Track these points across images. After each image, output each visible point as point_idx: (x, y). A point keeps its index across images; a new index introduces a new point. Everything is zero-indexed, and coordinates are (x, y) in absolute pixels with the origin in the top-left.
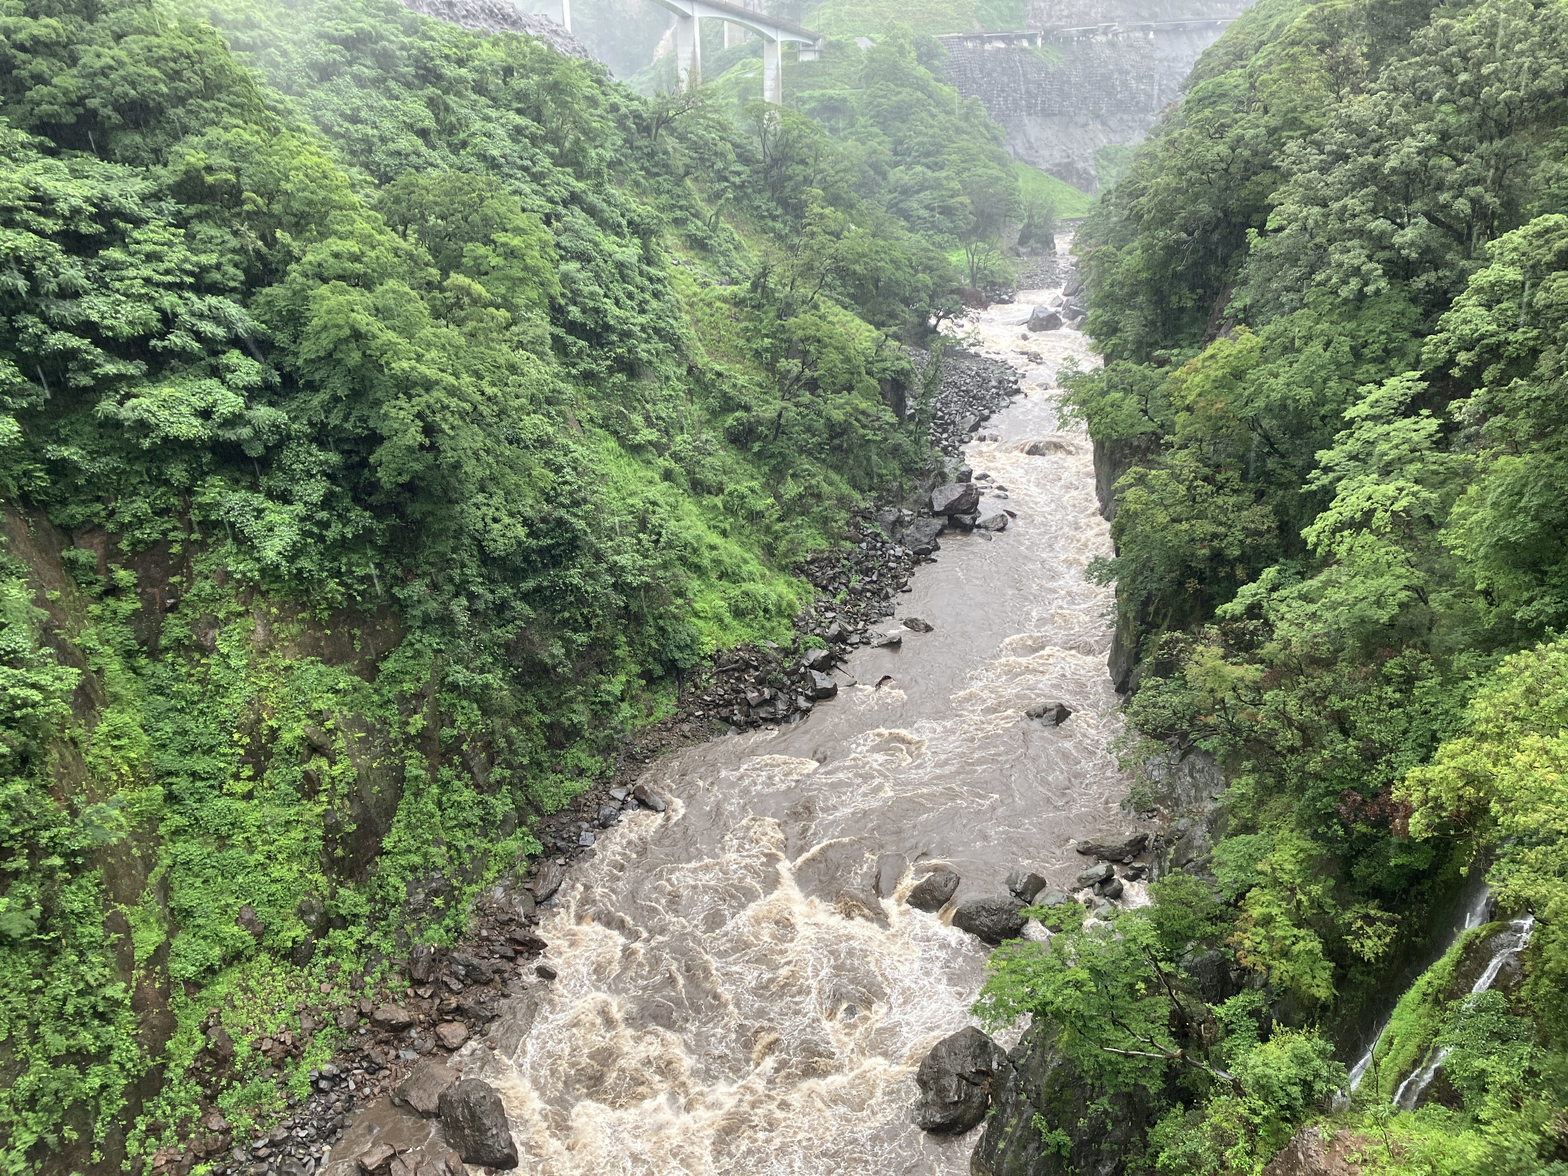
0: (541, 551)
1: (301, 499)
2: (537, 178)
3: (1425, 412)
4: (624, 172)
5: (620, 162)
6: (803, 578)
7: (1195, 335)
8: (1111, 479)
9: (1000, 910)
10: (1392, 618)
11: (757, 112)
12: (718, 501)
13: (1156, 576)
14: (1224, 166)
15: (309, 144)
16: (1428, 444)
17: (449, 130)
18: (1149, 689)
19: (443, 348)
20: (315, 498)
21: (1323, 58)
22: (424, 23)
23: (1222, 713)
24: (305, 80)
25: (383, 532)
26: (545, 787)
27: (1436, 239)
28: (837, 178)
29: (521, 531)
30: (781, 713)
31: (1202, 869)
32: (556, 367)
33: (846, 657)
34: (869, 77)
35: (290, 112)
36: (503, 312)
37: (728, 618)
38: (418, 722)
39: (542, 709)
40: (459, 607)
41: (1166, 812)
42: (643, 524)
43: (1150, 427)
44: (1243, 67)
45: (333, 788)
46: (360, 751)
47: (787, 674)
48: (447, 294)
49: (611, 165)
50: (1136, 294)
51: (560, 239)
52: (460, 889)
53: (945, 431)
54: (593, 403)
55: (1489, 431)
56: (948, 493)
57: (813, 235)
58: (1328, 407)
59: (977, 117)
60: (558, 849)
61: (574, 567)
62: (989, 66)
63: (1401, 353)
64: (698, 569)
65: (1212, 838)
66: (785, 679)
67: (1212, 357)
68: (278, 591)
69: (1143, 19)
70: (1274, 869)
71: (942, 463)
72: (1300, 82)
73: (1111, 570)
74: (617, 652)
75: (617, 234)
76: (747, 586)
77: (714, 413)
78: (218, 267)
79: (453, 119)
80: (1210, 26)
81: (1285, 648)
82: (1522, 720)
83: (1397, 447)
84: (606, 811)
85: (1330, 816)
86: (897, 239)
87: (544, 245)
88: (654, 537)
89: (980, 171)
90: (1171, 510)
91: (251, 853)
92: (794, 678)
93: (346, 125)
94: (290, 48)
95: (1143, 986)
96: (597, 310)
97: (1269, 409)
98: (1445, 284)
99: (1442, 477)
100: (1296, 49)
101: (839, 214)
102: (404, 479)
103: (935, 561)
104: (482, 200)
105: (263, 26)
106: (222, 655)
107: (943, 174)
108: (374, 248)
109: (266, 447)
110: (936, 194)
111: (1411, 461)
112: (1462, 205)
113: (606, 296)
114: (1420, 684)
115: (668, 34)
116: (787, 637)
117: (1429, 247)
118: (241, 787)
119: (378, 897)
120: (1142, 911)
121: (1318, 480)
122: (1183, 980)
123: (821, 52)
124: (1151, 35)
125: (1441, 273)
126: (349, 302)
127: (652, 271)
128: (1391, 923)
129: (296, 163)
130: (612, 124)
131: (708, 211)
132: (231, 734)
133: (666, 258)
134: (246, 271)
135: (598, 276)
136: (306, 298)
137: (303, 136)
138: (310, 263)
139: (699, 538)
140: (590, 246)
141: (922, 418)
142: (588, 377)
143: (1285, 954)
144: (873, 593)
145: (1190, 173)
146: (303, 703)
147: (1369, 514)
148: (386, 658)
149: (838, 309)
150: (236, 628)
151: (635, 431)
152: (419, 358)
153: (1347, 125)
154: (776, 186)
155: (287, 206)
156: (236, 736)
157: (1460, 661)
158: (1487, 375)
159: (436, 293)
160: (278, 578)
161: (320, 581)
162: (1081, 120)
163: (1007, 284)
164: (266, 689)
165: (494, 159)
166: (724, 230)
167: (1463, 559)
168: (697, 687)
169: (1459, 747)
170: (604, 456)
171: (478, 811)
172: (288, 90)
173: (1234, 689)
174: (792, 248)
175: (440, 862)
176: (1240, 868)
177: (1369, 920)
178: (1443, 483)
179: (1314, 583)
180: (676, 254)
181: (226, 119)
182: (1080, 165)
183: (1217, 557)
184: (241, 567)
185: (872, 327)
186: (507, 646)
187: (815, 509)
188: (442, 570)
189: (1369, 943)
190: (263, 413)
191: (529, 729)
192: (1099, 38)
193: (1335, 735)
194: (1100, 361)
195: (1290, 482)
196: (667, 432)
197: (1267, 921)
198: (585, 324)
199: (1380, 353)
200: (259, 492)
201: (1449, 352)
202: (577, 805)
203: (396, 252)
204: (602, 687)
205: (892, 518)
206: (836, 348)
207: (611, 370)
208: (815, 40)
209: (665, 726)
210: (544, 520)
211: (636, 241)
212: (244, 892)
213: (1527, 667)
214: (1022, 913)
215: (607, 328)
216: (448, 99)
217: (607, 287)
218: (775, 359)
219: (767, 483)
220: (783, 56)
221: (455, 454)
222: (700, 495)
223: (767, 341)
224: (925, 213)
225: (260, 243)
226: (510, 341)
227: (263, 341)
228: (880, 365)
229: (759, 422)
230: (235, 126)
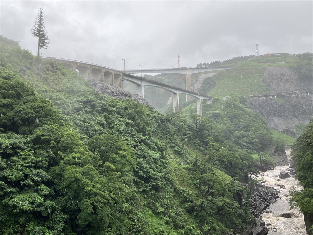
1: (56, 229)
2: (132, 136)
4: (157, 134)
5: (156, 131)
11: (194, 118)
12: (183, 231)
15: (70, 128)
17: (110, 124)
19: (101, 184)
20: (60, 229)
22: (105, 97)
24: (72, 112)
28: (218, 134)
32: (134, 189)
34: (226, 107)
35: (67, 120)
36: (119, 173)
48: (104, 168)
49: (153, 132)
51: (138, 152)
53: (255, 209)
54: (145, 200)
56: (258, 230)
57: (210, 150)
59: (259, 117)
62: (261, 103)
69: (306, 90)
71: (255, 220)
75: (154, 151)
77: (182, 203)
78: (42, 161)
79: (111, 121)
86: (237, 151)
87: (132, 154)
89: (261, 132)
93: (82, 123)
94: (69, 104)
96: (147, 172)
101: (218, 144)
102: (87, 223)
104: (116, 142)
105: (63, 99)
107: (249, 133)
108: (84, 155)
109: (48, 213)
110: (248, 138)
113: (150, 168)
115: (171, 98)
123: (212, 101)
124: (308, 94)
126: (75, 171)
127: (164, 160)
129: (66, 133)
130: (154, 121)
131: (181, 144)
133: (168, 157)
134: (49, 163)
135: (148, 162)
136: (64, 170)
137: (69, 126)
138: (66, 160)
140: (146, 154)
141: (248, 205)
142: (144, 191)
149: (219, 171)
151: (158, 208)
152: (94, 187)
154: (200, 137)
155: (62, 145)
159: (101, 168)
162: (291, 117)
163: (272, 164)
165: (121, 131)
166: (185, 149)
170: (148, 216)
172: (67, 115)
174: (205, 154)
180: (171, 156)
181: (49, 123)
182: (291, 130)
185: (230, 177)
190: (48, 202)
192: (293, 95)
196: (167, 208)
198: (144, 176)
200: (45, 227)
203: (90, 156)
206: (218, 183)
207: (151, 190)
208: (211, 98)
211: (159, 152)
215: (151, 177)
216: (110, 116)
217: (150, 165)
218: (200, 186)
219: (198, 225)
220: (202, 103)
221: (102, 216)
222: (177, 229)
223: (198, 181)
224: (245, 144)
225: (53, 155)
226: (121, 181)
227: (52, 182)
228: (234, 188)
229: (196, 206)
230: (51, 124)
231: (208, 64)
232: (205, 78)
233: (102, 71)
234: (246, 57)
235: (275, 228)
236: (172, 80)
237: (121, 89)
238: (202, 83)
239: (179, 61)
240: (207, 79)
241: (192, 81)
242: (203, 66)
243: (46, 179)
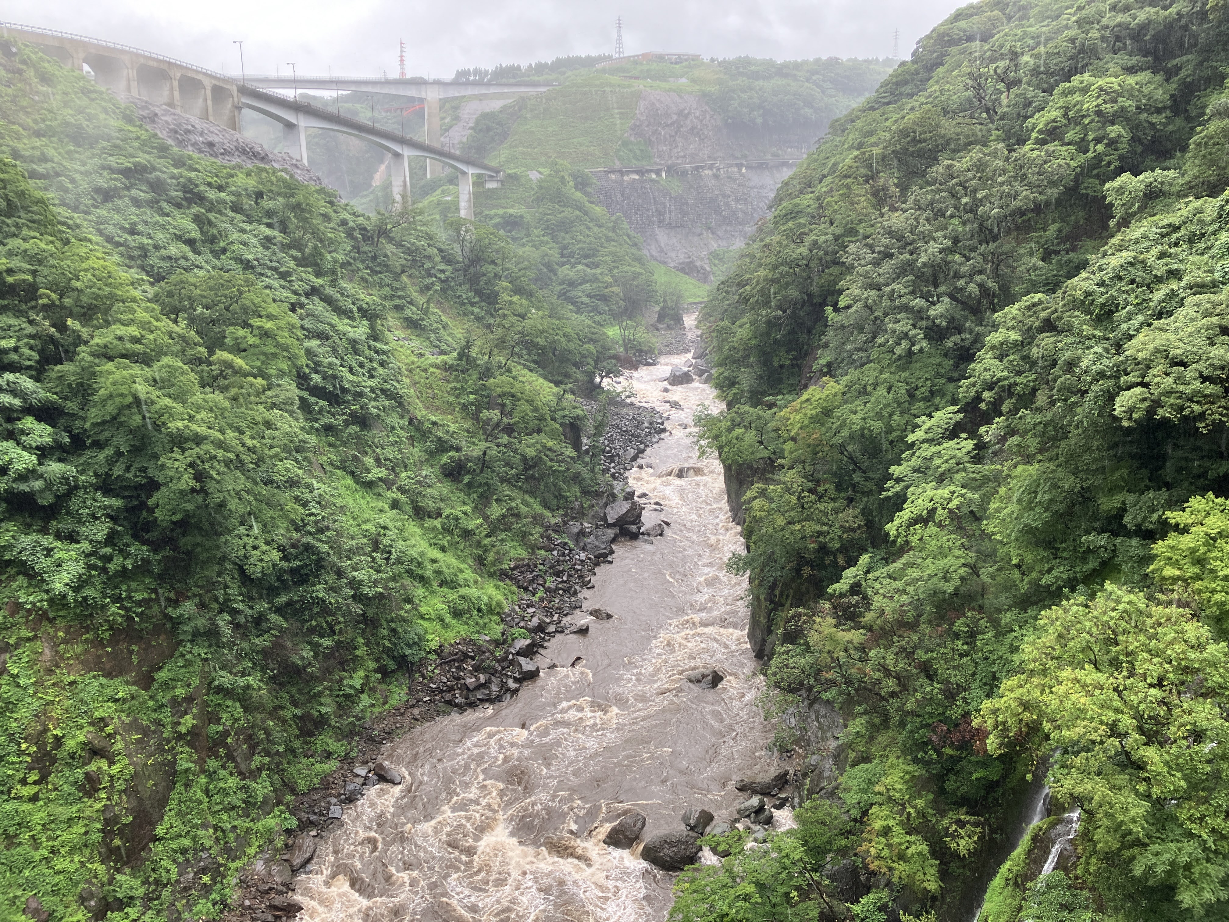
0: (293, 571)
1: (86, 539)
2: (284, 276)
3: (964, 435)
4: (353, 271)
5: (350, 264)
6: (508, 581)
7: (792, 385)
8: (739, 495)
9: (679, 842)
10: (957, 589)
11: (456, 225)
12: (437, 523)
13: (778, 566)
14: (805, 262)
15: (95, 250)
16: (967, 458)
17: (212, 240)
18: (783, 654)
19: (211, 410)
20: (100, 537)
21: (867, 186)
22: (191, 158)
23: (837, 669)
24: (91, 202)
25: (159, 562)
26: (299, 770)
27: (959, 313)
28: (520, 274)
29: (276, 555)
30: (494, 694)
31: (832, 794)
32: (302, 423)
33: (546, 644)
34: (539, 200)
35: (78, 226)
36: (259, 380)
37: (448, 618)
38: (188, 721)
39: (295, 704)
40: (223, 622)
41: (800, 751)
42: (376, 545)
43: (766, 454)
44: (812, 192)
45: (112, 786)
46: (136, 751)
47: (498, 661)
48: (213, 367)
49: (343, 266)
50: (749, 356)
51: (304, 322)
52: (225, 865)
53: (612, 461)
54: (332, 450)
55: (1010, 448)
56: (618, 509)
57: (504, 316)
58: (894, 434)
59: (622, 229)
60: (311, 822)
61: (320, 583)
62: (628, 192)
63: (942, 393)
64: (423, 580)
65: (837, 769)
66: (497, 665)
67: (807, 400)
68: (64, 617)
69: (737, 158)
70: (888, 790)
71: (612, 486)
72: (853, 203)
73: (745, 563)
74: (357, 652)
75: (349, 318)
76: (463, 591)
77: (431, 454)
78: (16, 349)
79: (215, 232)
80: (785, 164)
81: (881, 616)
82: (1057, 658)
83: (947, 461)
84: (351, 787)
85: (925, 744)
86: (567, 319)
87: (291, 328)
88: (385, 555)
89: (626, 268)
90: (787, 515)
91: (37, 849)
92: (505, 664)
93: (126, 236)
94: (78, 177)
95: (796, 894)
96: (335, 377)
97: (851, 437)
98: (967, 344)
99: (979, 482)
100: (849, 180)
101: (524, 301)
102: (178, 517)
103: (610, 562)
104: (241, 293)
105: (56, 160)
106: (12, 676)
107: (598, 271)
108: (152, 332)
109: (57, 497)
110: (594, 285)
111: (958, 472)
112: (973, 288)
113: (341, 366)
114: (980, 637)
115: (383, 167)
116: (497, 630)
117: (953, 318)
118: (27, 791)
119: (151, 880)
120: (790, 833)
121: (892, 489)
122: (826, 886)
123: (502, 182)
124: (744, 170)
125: (963, 336)
126: (132, 376)
127: (378, 345)
128: (976, 824)
129: (84, 265)
130: (343, 235)
131: (421, 300)
132: (19, 744)
133: (389, 336)
134: (40, 352)
135: (334, 350)
136: (94, 374)
137: (89, 244)
138: (98, 345)
139: (422, 554)
140: (327, 327)
141: (595, 452)
142: (328, 429)
143: (902, 857)
144: (564, 591)
145: (781, 268)
146: (85, 712)
147: (932, 512)
148: (160, 668)
149: (525, 372)
150: (25, 652)
151: (368, 471)
152: (191, 418)
153: (890, 233)
154: (473, 281)
155: (77, 300)
156: (24, 746)
157: (1007, 618)
158: (1005, 408)
159: (204, 367)
160: (65, 606)
161: (104, 607)
162: (698, 230)
163: (651, 351)
164: (52, 702)
165: (249, 261)
166: (434, 314)
167: (1001, 542)
168: (424, 677)
169: (1016, 682)
170: (343, 492)
171: (241, 795)
172: (75, 209)
173: (846, 650)
174: (489, 326)
175: (208, 843)
176: (864, 791)
177: (961, 824)
178: (980, 487)
179: (898, 564)
180: (397, 333)
181: (25, 232)
182: (698, 264)
183: (823, 549)
184: (31, 598)
185: (552, 385)
186: (265, 652)
187: (515, 526)
188: (208, 591)
189: (962, 842)
190: (54, 468)
191: (284, 722)
192: (707, 172)
193: (923, 680)
194: (724, 407)
195: (871, 491)
196: (393, 470)
197: (886, 832)
198: (325, 388)
199: (927, 394)
200: (49, 534)
201: (977, 392)
202: (326, 784)
203: (170, 335)
204: (345, 682)
205: (576, 530)
206: (527, 401)
207: (347, 424)
208: (497, 172)
209: (398, 712)
210: (293, 546)
211: (365, 323)
212: (30, 884)
213: (1057, 619)
214: (698, 843)
215: (344, 390)
216: (212, 216)
217: (342, 359)
218: (479, 411)
219: (476, 507)
220: (473, 184)
221: (220, 495)
222: (422, 519)
223: (472, 397)
224: (586, 300)
225: (53, 330)
226: (266, 403)
227: (55, 409)
228: (561, 413)
229: (468, 460)
230: (33, 238)
231: (486, 72)
232: (480, 112)
233: (171, 74)
234: (589, 58)
235: (657, 503)
236: (384, 114)
237: (237, 135)
238: (470, 128)
239: (402, 56)
240: (485, 116)
241: (443, 119)
242: (472, 78)
243: (39, 401)
